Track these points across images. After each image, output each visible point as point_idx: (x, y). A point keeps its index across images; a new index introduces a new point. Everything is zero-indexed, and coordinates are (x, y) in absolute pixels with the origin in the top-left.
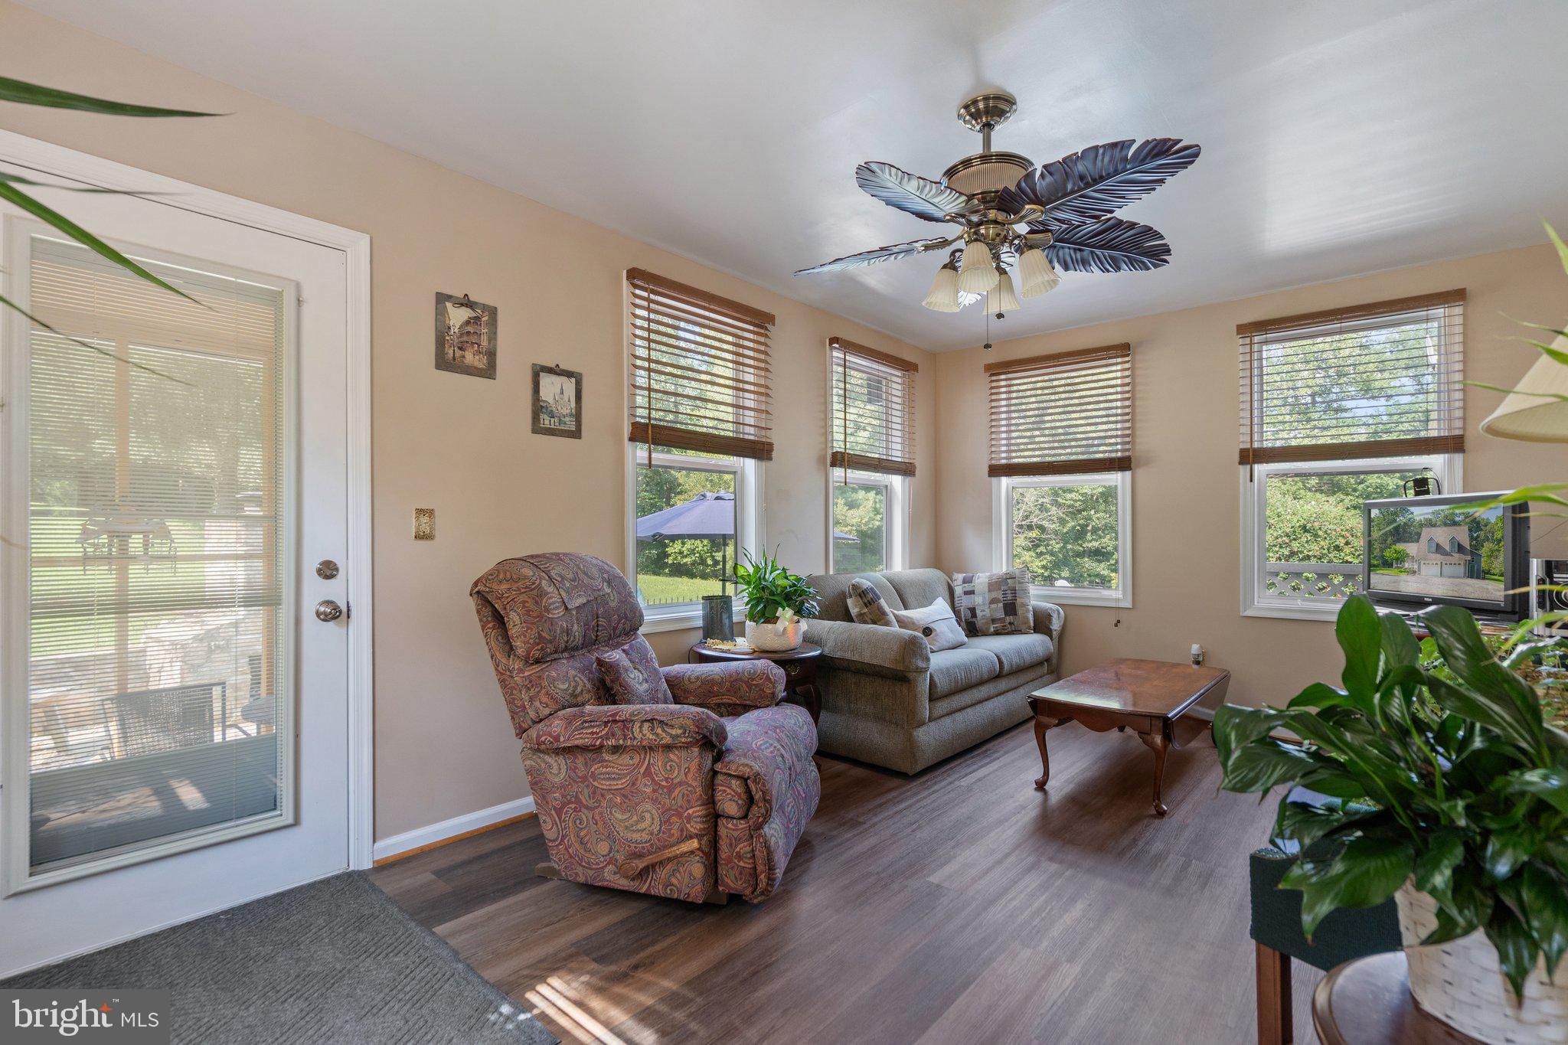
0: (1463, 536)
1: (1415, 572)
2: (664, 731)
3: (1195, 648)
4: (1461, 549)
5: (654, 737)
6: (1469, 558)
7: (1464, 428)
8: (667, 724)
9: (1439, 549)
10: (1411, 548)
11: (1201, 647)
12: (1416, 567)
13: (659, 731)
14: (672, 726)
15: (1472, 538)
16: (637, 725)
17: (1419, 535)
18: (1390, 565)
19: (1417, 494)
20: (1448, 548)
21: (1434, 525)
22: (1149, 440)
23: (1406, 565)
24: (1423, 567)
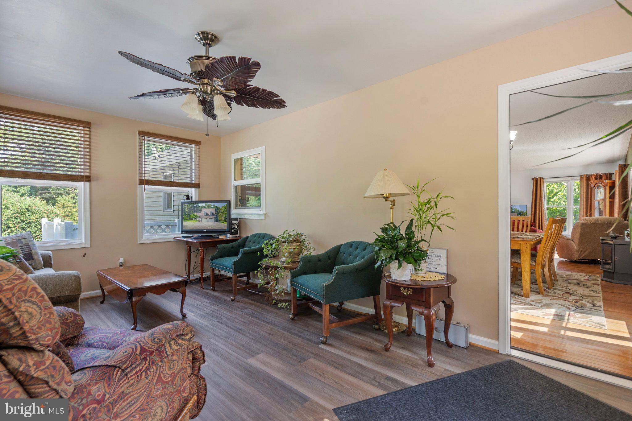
0: (213, 211)
1: (200, 221)
2: (183, 339)
3: (122, 260)
4: (213, 214)
5: (179, 347)
6: (215, 217)
7: (199, 181)
8: (182, 335)
9: (207, 215)
10: (199, 214)
11: (124, 260)
12: (200, 220)
13: (181, 341)
14: (186, 334)
15: (216, 212)
16: (167, 346)
17: (201, 210)
18: (192, 219)
19: (187, 199)
20: (209, 214)
21: (206, 208)
22: (98, 169)
23: (197, 219)
24: (203, 220)
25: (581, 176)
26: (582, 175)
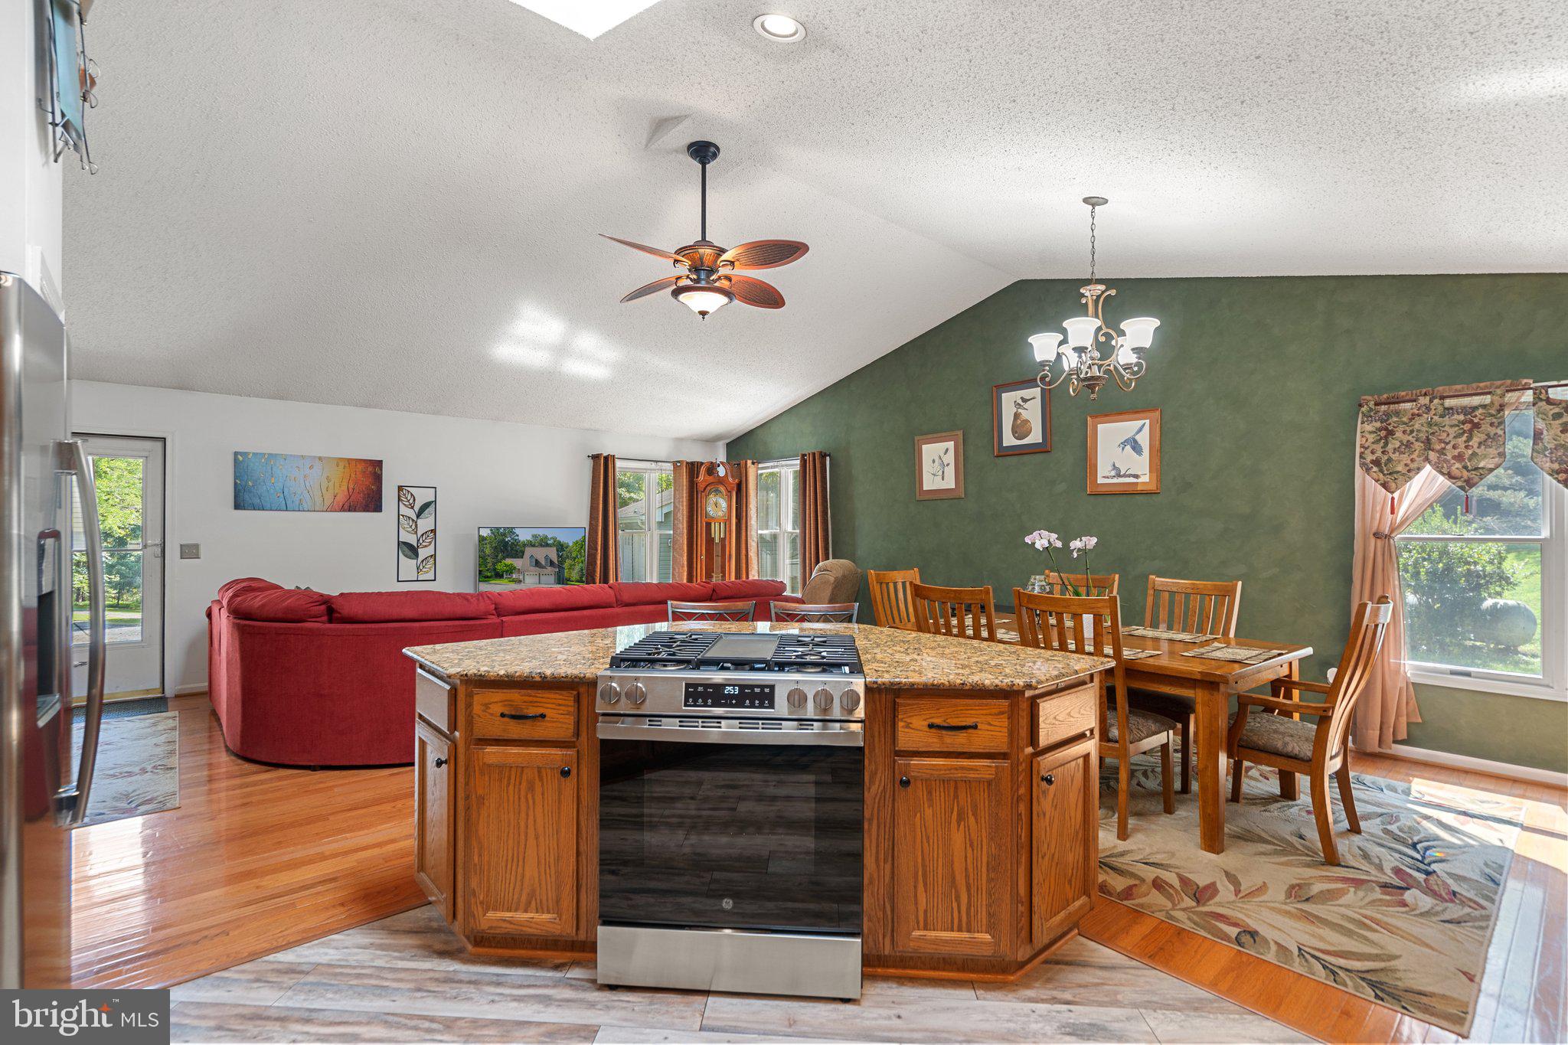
25: (675, 463)
26: (679, 462)
